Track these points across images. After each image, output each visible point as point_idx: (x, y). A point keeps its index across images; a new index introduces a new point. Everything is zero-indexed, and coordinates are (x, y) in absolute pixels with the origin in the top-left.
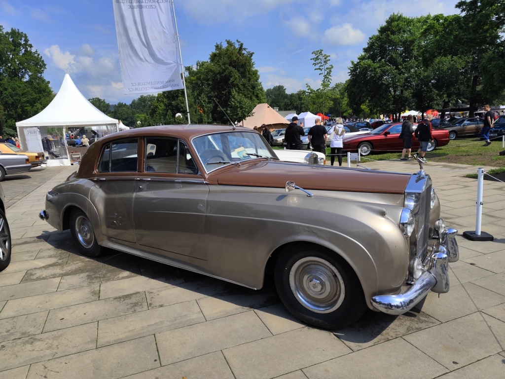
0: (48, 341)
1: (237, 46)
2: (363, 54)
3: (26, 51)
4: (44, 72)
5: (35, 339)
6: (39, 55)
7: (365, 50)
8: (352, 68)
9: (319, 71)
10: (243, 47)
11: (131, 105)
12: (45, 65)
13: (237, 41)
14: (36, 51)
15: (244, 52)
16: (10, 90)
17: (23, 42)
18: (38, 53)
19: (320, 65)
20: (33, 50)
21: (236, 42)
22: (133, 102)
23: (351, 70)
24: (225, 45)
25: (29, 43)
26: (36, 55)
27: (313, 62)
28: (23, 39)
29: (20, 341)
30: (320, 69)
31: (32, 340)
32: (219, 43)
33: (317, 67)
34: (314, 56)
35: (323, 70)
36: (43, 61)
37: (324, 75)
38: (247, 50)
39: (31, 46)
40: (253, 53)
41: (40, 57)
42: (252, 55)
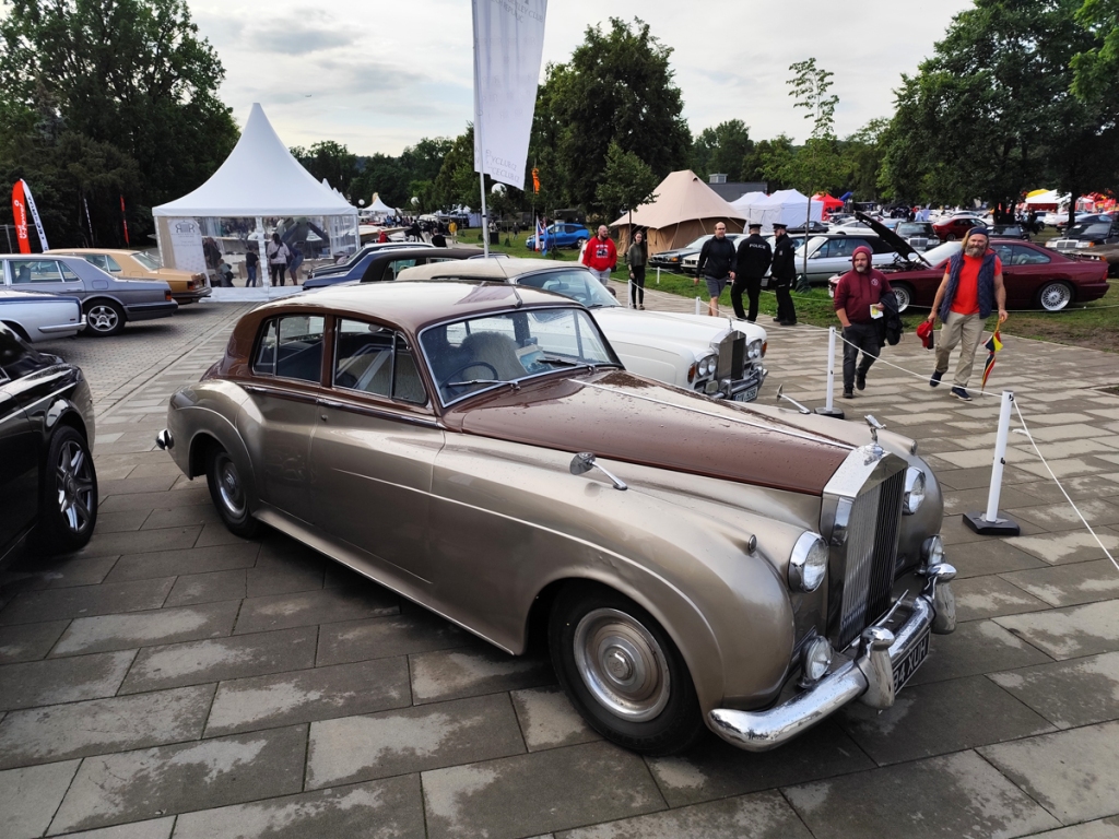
0: (123, 713)
1: (636, 32)
2: (933, 55)
3: (185, 38)
4: (221, 85)
5: (101, 708)
6: (211, 48)
7: (940, 47)
8: (902, 89)
9: (805, 111)
10: (650, 35)
11: (401, 159)
12: (222, 71)
13: (637, 19)
14: (206, 41)
15: (650, 45)
16: (152, 126)
17: (179, 19)
18: (210, 44)
19: (807, 94)
20: (199, 37)
21: (634, 23)
22: (406, 155)
23: (900, 96)
24: (607, 31)
25: (191, 21)
26: (205, 49)
27: (793, 87)
28: (180, 11)
29: (76, 707)
30: (807, 104)
31: (97, 709)
32: (594, 26)
33: (803, 98)
34: (794, 75)
35: (816, 106)
36: (219, 62)
37: (816, 118)
38: (657, 42)
39: (195, 28)
40: (672, 50)
41: (213, 52)
42: (668, 53)
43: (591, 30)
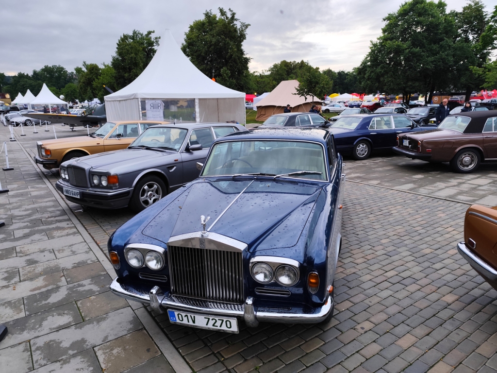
1: (229, 16)
10: (235, 18)
11: (33, 76)
13: (230, 9)
21: (228, 12)
22: (35, 72)
32: (208, 11)
40: (250, 25)
42: (247, 26)
43: (208, 13)
